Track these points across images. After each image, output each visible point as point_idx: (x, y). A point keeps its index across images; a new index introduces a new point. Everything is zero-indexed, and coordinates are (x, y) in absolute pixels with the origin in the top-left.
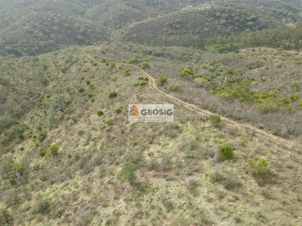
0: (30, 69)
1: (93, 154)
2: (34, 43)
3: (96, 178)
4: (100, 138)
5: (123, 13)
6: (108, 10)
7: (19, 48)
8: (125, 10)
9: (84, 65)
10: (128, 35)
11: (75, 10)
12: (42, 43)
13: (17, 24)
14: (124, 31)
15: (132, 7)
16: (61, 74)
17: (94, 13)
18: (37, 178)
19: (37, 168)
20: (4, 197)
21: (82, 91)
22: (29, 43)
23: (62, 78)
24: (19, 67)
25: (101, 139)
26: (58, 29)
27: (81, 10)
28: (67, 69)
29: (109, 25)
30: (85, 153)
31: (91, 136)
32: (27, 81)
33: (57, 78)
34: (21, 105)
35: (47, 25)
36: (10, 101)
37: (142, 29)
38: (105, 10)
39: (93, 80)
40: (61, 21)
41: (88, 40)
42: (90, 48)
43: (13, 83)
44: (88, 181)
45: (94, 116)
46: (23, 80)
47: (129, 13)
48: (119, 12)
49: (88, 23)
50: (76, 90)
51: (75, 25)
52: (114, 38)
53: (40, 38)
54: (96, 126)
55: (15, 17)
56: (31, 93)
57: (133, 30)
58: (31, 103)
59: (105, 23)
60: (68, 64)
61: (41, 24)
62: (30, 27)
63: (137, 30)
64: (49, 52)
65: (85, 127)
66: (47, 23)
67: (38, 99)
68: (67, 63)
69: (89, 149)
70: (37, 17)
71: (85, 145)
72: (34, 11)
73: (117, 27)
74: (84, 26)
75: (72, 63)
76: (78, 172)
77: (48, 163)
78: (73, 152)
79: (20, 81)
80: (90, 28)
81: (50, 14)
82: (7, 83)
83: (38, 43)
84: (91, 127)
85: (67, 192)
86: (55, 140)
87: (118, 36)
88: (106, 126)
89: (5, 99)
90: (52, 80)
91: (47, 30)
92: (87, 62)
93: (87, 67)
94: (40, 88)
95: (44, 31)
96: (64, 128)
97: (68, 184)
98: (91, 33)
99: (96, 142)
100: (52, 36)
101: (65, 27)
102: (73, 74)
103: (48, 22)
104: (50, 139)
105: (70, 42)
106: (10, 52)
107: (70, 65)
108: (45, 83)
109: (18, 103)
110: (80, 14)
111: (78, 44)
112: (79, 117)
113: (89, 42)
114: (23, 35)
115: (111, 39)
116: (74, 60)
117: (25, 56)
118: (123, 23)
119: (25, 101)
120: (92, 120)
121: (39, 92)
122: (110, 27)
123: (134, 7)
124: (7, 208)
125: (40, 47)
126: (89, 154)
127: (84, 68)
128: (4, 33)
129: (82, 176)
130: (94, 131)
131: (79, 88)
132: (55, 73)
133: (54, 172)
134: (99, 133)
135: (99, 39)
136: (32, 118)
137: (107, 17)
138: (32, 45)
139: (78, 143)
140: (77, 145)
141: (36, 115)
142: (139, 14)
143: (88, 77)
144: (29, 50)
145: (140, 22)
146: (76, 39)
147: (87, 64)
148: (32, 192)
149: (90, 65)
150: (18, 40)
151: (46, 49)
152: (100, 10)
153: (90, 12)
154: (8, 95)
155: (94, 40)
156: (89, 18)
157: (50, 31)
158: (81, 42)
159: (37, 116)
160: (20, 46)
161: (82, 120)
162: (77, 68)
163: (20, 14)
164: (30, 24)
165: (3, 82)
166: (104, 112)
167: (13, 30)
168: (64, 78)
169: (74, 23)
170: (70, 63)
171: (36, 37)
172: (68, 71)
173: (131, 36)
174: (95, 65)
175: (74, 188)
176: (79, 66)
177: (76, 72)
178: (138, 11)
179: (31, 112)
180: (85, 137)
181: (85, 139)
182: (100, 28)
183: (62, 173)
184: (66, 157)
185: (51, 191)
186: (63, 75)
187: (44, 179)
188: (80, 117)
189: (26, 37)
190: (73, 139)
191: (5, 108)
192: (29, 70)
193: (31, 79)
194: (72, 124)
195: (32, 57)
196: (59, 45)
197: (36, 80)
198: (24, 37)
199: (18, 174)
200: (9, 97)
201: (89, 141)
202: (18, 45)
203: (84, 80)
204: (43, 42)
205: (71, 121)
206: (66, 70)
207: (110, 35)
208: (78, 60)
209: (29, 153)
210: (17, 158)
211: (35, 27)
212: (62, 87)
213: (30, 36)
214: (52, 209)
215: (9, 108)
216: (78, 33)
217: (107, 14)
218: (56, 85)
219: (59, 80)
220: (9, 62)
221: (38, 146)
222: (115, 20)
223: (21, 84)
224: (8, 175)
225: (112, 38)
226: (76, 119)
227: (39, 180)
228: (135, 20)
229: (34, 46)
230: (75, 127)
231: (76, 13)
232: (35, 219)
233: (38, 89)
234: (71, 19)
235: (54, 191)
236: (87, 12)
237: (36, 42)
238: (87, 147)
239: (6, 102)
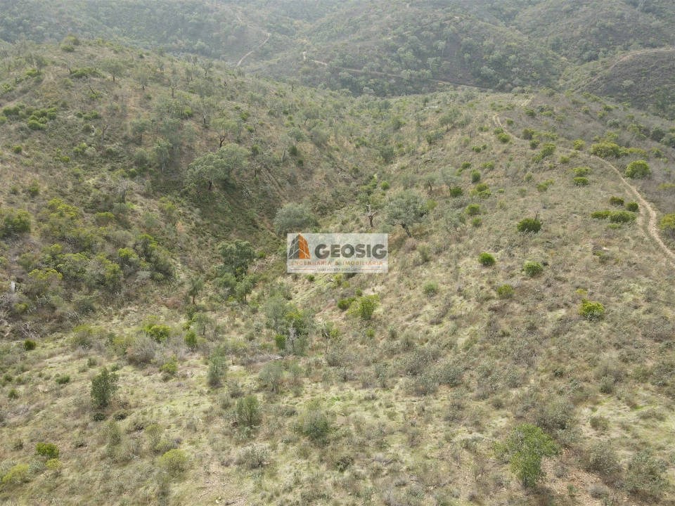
0: (368, 123)
1: (444, 351)
2: (392, 72)
3: (439, 416)
4: (472, 320)
5: (613, 24)
6: (575, 12)
7: (363, 78)
8: (621, 17)
9: (478, 135)
10: (608, 79)
11: (495, 9)
12: (405, 74)
13: (372, 29)
14: (600, 68)
15: (642, 11)
16: (424, 145)
17: (539, 18)
18: (321, 354)
19: (326, 334)
20: (259, 364)
21: (457, 193)
22: (381, 71)
23: (423, 154)
24: (351, 115)
25: (471, 324)
26: (446, 47)
27: (509, 10)
28: (439, 136)
29: (566, 49)
30: (427, 341)
31: (452, 306)
32: (357, 147)
33: (413, 152)
34: (333, 191)
35: (427, 37)
36: (318, 178)
37: (653, 69)
38: (568, 12)
39: (490, 174)
40: (456, 31)
41: (502, 80)
42: (503, 98)
43: (332, 144)
44: (419, 415)
45: (471, 263)
46: (350, 142)
47: (629, 25)
48: (603, 21)
49: (515, 41)
50: (445, 187)
51: (485, 43)
52: (569, 82)
53: (406, 63)
54: (468, 287)
55: (372, 16)
56: (357, 171)
57: (627, 70)
58: (351, 191)
59: (558, 44)
60: (445, 128)
61: (416, 33)
62: (394, 39)
63: (639, 71)
64: (414, 93)
65: (444, 281)
66: (428, 32)
67: (365, 187)
68: (442, 125)
69: (438, 337)
70: (413, 19)
71: (432, 323)
72: (410, 6)
73: (585, 56)
74: (505, 46)
75: (453, 127)
76: (401, 379)
77: (349, 328)
78: (403, 329)
79: (346, 143)
80: (517, 53)
81: (440, 15)
82: (324, 142)
83: (398, 72)
84: (456, 286)
85: (367, 417)
86: (373, 284)
87: (579, 80)
88: (493, 298)
89: (311, 173)
90: (403, 154)
91: (423, 48)
92: (487, 130)
93: (483, 140)
94: (376, 164)
95: (418, 48)
96: (399, 265)
97: (374, 398)
98: (515, 64)
99: (459, 326)
100: (430, 60)
101: (461, 45)
102: (449, 150)
103: (431, 30)
104: (366, 278)
105: (461, 78)
106: (345, 83)
107: (448, 130)
108: (388, 158)
109: (331, 185)
110: (504, 18)
111: (479, 85)
112: (436, 253)
113: (506, 83)
114: (376, 52)
115: (558, 84)
116: (460, 120)
117: (367, 95)
118: (605, 49)
119: (343, 185)
120: (463, 270)
121: (372, 172)
122: (566, 55)
123: (647, 11)
124: (258, 391)
125: (399, 80)
126: (434, 347)
127: (476, 143)
128: (346, 44)
129: (408, 394)
130: (462, 297)
131: (453, 187)
132: (412, 140)
133: (353, 353)
134: (471, 307)
135: (529, 80)
136: (344, 223)
137: (567, 29)
138: (386, 75)
139: (417, 312)
140: (416, 316)
141: (353, 219)
142: (658, 29)
143: (481, 165)
144: (378, 84)
145: (655, 50)
146: (478, 74)
147: (485, 134)
148: (306, 380)
149: (493, 138)
150: (365, 61)
151: (410, 88)
152: (555, 11)
153: (527, 15)
154: (317, 165)
155: (517, 81)
156: (520, 29)
157: (429, 51)
158: (486, 83)
159: (354, 222)
160: (365, 74)
161: (441, 261)
162: (460, 140)
163: (384, 11)
164: (395, 32)
165: (318, 139)
166: (496, 259)
167: (363, 40)
168: (427, 156)
169: (483, 37)
170: (449, 126)
171: (399, 60)
172: (439, 142)
173: (615, 83)
174: (505, 141)
175: (385, 414)
176: (467, 137)
177: (456, 149)
178: (656, 23)
179: (346, 208)
180: (437, 303)
181: (436, 309)
182: (541, 56)
183: (368, 364)
184: (387, 332)
185: (339, 397)
186: (427, 148)
187: (333, 363)
188: (439, 252)
189: (380, 58)
190: (409, 298)
191: (305, 190)
192: (365, 125)
193: (364, 144)
194: (416, 264)
195: (378, 98)
196: (437, 83)
197: (374, 147)
198: (378, 57)
199: (292, 331)
200: (319, 170)
201: (443, 316)
202: (362, 71)
203: (469, 170)
204: (409, 72)
205: (416, 255)
206: (436, 138)
207: (560, 75)
208: (468, 121)
209: (320, 292)
210: (300, 292)
211: (403, 39)
212: (418, 172)
213: (388, 56)
214: (332, 442)
215: (312, 191)
216: (486, 60)
217: (569, 24)
218: (408, 166)
219: (416, 156)
220: (338, 102)
221: (339, 284)
222: (584, 40)
223: (346, 150)
224: (277, 323)
225: (561, 83)
226: (428, 256)
227: (322, 359)
228: (641, 44)
229: (390, 78)
230: (421, 272)
231: (495, 16)
232: (297, 444)
233: (371, 166)
234: (481, 28)
235: (344, 399)
236: (520, 16)
237: (395, 69)
238: (435, 330)
239: (312, 178)
